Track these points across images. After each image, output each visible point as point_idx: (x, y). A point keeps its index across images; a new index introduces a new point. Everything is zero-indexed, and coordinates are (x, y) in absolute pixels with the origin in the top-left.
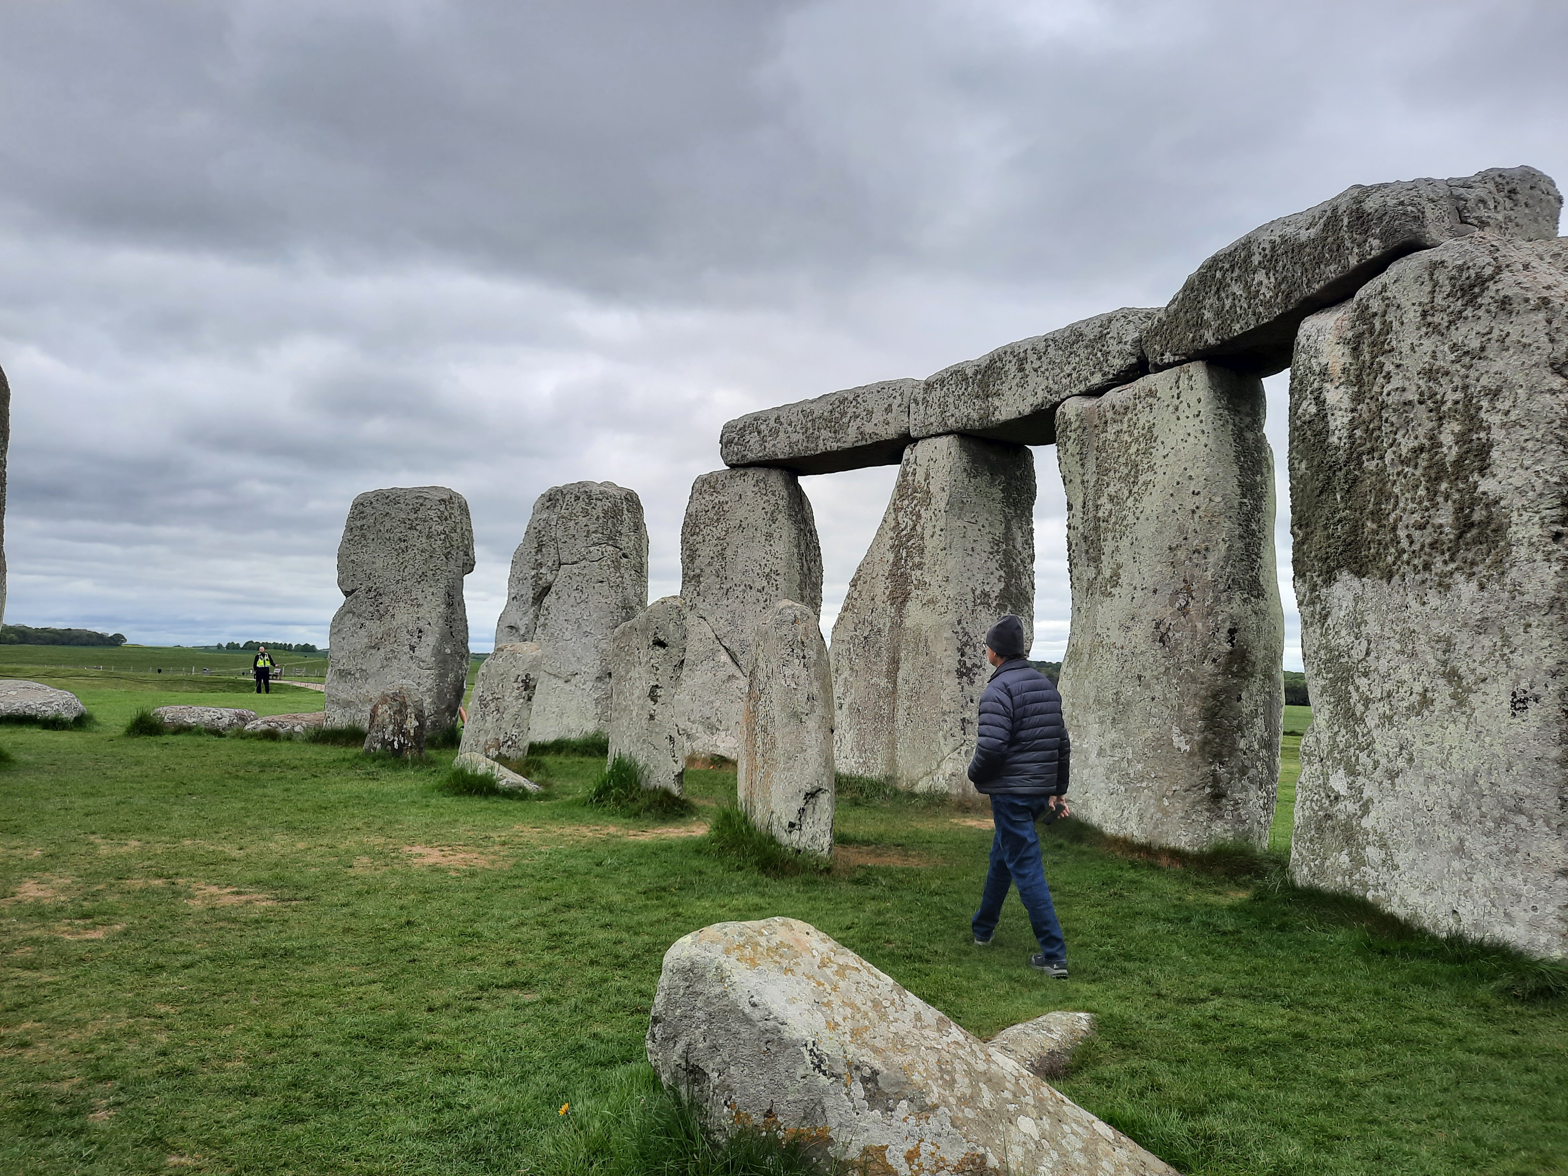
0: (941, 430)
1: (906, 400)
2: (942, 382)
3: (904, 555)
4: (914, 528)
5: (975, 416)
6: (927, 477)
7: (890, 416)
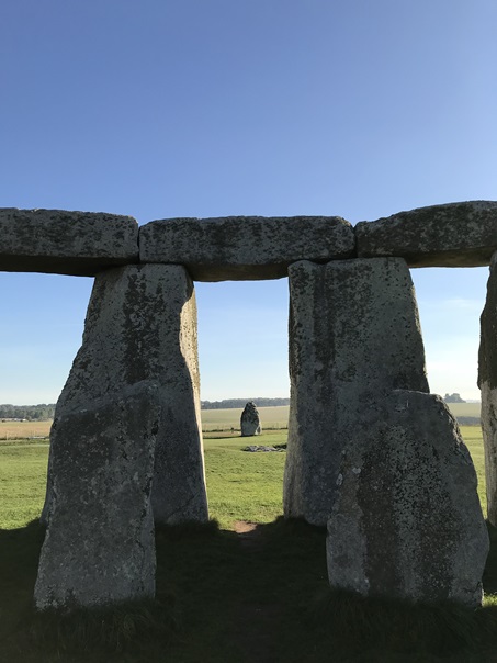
0: (174, 260)
1: (136, 233)
3: (140, 346)
4: (148, 326)
5: (210, 256)
6: (159, 291)
7: (120, 241)
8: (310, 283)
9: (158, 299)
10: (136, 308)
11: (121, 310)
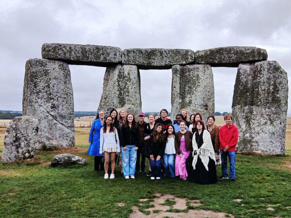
0: (133, 64)
1: (121, 53)
2: (134, 52)
3: (123, 92)
4: (125, 86)
5: (146, 63)
6: (129, 74)
7: (116, 57)
8: (179, 73)
9: (128, 77)
10: (121, 80)
11: (116, 80)
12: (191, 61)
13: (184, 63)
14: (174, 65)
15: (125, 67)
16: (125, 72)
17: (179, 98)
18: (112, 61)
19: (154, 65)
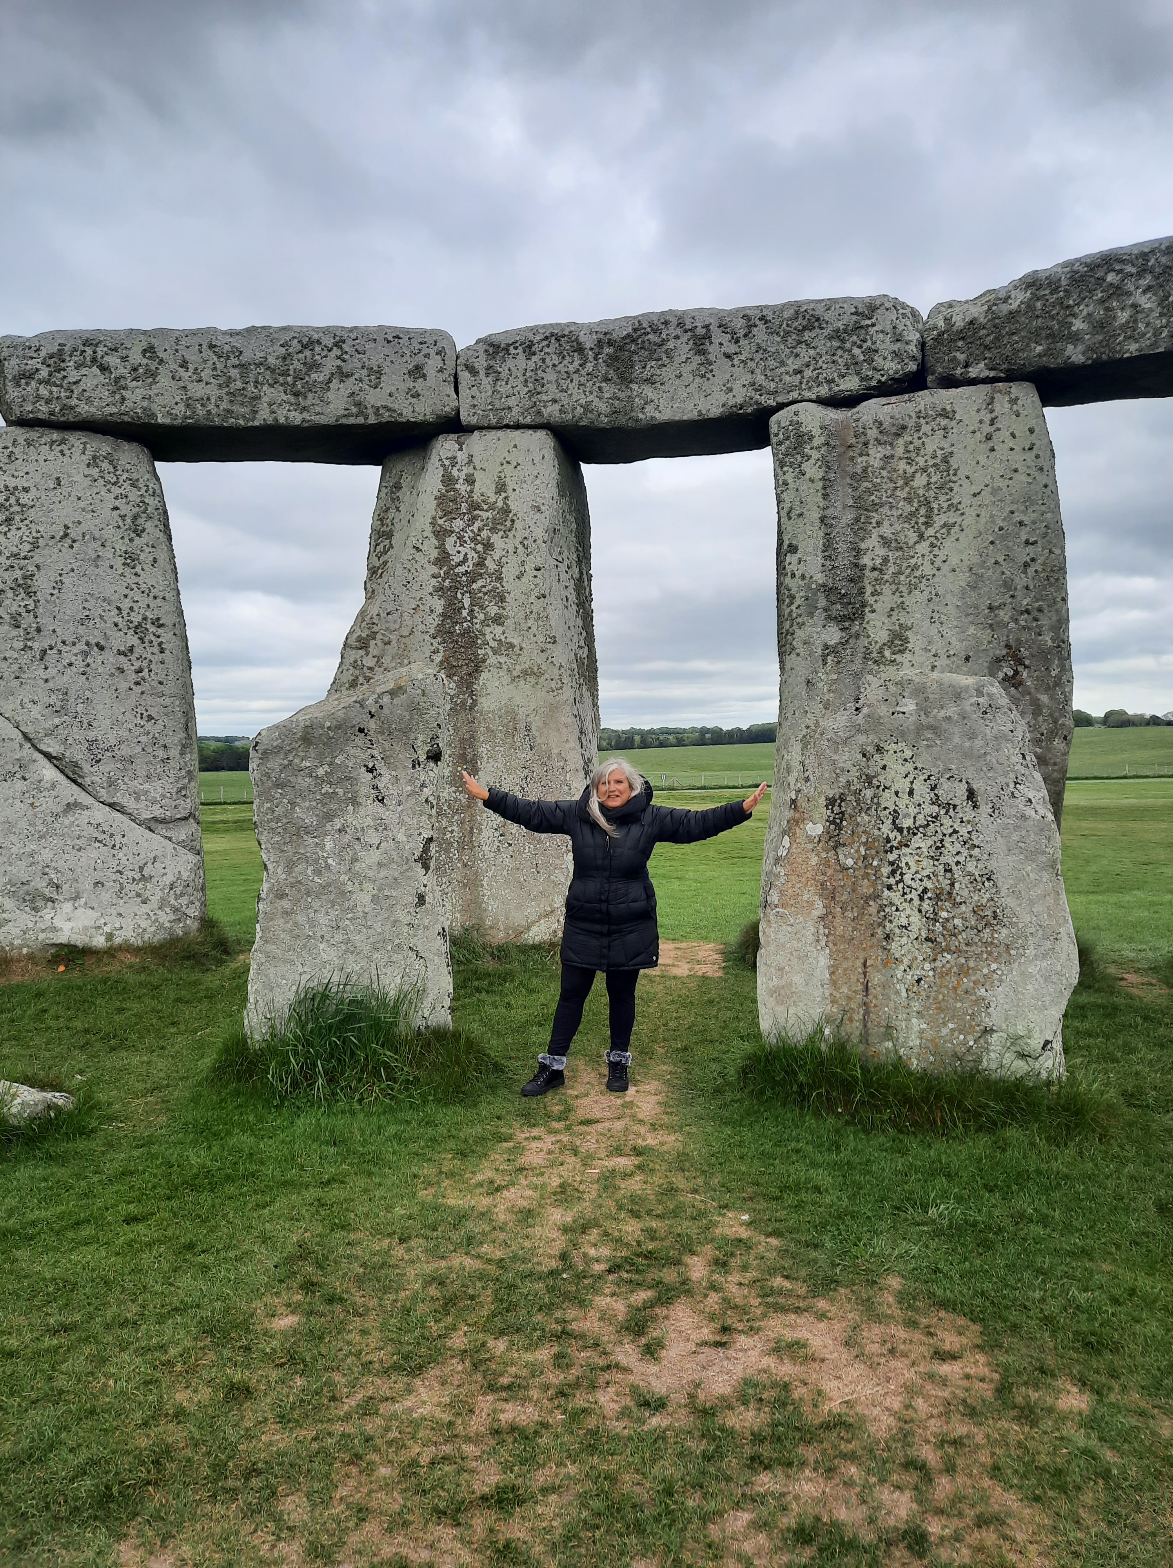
0: (528, 420)
1: (450, 363)
2: (529, 349)
3: (467, 602)
4: (481, 564)
5: (603, 408)
6: (501, 488)
7: (419, 384)
8: (816, 455)
9: (500, 504)
10: (458, 524)
11: (428, 532)
12: (892, 367)
13: (851, 384)
14: (781, 406)
15: (476, 442)
16: (478, 475)
17: (820, 615)
18: (401, 414)
19: (657, 415)
